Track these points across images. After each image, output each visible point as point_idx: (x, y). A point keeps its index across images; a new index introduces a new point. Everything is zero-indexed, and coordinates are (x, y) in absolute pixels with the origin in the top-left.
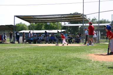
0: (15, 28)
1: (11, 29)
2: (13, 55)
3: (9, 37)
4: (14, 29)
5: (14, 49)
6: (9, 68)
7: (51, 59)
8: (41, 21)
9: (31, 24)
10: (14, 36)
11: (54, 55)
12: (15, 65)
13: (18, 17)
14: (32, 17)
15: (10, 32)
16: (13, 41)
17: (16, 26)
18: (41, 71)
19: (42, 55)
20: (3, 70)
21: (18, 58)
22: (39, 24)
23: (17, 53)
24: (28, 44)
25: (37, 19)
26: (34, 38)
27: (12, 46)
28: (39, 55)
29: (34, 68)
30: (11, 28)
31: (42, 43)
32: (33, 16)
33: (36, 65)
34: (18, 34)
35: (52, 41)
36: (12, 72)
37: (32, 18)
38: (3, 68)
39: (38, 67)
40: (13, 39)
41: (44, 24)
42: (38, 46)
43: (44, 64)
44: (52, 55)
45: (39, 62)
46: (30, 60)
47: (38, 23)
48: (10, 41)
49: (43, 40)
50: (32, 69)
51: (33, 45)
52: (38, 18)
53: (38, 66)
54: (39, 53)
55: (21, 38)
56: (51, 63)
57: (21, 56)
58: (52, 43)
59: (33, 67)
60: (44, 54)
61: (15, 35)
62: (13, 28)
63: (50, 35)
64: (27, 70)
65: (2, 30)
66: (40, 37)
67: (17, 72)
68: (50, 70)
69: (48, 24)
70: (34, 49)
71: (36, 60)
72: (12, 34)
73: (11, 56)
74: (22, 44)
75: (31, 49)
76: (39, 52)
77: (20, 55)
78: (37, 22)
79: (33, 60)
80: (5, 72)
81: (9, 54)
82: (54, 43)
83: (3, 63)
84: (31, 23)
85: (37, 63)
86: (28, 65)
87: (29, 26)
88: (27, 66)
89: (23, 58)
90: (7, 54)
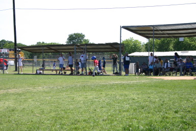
0: (122, 48)
1: (115, 50)
2: (121, 95)
3: (111, 65)
4: (120, 50)
5: (122, 85)
6: (115, 118)
7: (190, 104)
8: (167, 35)
9: (149, 40)
10: (120, 63)
11: (194, 97)
12: (125, 113)
13: (127, 28)
14: (152, 28)
15: (114, 56)
16: (118, 71)
17: (123, 44)
18: (173, 125)
19: (172, 97)
20: (105, 121)
21: (130, 102)
22: (164, 40)
23: (127, 93)
24: (144, 77)
25: (160, 32)
26: (155, 66)
27: (117, 80)
28: (166, 95)
29: (160, 119)
30: (115, 48)
31: (170, 75)
32: (153, 26)
33: (161, 113)
34: (127, 59)
35: (188, 72)
36: (121, 126)
37: (152, 30)
38: (105, 118)
39: (167, 118)
40: (118, 67)
41: (174, 41)
42: (163, 80)
43: (176, 112)
44: (191, 96)
45: (168, 108)
46: (152, 106)
47: (162, 39)
48: (114, 71)
49: (171, 70)
50: (155, 121)
51: (154, 79)
52: (162, 30)
53: (167, 115)
54: (166, 93)
55: (132, 66)
56: (189, 111)
57: (135, 97)
58: (188, 74)
59: (157, 117)
60: (175, 94)
61: (122, 61)
62: (119, 48)
63: (185, 61)
64: (147, 122)
65: (99, 52)
66: (166, 64)
67: (130, 126)
68: (189, 124)
69: (181, 39)
70: (157, 86)
71: (162, 105)
72: (116, 58)
73: (117, 97)
74: (134, 77)
75: (152, 86)
76: (165, 91)
77: (132, 96)
78: (161, 37)
79: (156, 105)
80: (109, 126)
81: (114, 93)
82: (192, 75)
83: (104, 109)
84: (151, 39)
85: (164, 110)
86: (149, 113)
87: (146, 45)
88: (147, 115)
89: (138, 102)
90: (110, 93)
